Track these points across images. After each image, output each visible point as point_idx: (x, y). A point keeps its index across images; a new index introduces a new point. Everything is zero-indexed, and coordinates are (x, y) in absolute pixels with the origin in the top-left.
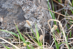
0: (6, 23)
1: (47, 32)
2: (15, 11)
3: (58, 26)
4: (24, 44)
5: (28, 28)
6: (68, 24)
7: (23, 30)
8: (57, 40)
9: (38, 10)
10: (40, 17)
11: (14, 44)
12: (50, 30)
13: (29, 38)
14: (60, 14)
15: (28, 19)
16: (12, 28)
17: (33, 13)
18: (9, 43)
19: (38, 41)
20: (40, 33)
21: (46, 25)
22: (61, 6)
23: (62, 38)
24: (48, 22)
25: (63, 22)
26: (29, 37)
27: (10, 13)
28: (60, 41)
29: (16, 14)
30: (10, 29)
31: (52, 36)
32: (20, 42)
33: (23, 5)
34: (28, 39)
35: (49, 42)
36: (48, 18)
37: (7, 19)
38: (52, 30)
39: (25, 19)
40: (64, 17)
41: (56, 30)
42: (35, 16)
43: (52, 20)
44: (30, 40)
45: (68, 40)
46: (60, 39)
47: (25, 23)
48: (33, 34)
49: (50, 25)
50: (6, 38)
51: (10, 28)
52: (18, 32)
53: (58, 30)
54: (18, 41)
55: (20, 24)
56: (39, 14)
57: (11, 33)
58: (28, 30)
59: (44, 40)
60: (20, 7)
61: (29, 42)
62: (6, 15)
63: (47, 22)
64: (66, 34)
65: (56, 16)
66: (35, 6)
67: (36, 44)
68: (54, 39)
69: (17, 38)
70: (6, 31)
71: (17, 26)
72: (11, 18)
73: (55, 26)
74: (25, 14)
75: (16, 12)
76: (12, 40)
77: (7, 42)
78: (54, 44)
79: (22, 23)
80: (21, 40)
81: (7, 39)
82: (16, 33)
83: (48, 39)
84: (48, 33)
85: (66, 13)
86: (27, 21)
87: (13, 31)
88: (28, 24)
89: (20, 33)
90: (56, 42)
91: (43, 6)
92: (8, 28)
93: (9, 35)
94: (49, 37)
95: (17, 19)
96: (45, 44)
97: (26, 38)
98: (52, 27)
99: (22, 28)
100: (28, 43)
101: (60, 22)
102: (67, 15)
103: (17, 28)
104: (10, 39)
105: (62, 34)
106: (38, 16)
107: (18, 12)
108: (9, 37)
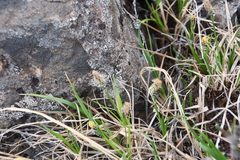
0: (48, 79)
1: (138, 94)
2: (67, 53)
3: (164, 82)
4: (91, 124)
5: (98, 89)
6: (185, 77)
7: (86, 92)
8: (163, 111)
9: (118, 48)
10: (124, 64)
11: (69, 124)
12: (145, 92)
13: (100, 110)
14: (165, 56)
15: (97, 69)
16: (61, 91)
17: (107, 55)
18: (58, 122)
19: (121, 116)
20: (124, 98)
21: (137, 81)
22: (166, 38)
23: (172, 107)
24: (141, 73)
25: (174, 74)
26: (101, 107)
27: (56, 58)
28: (169, 114)
29: (70, 59)
30: (58, 93)
31: (150, 104)
32: (80, 120)
33: (83, 39)
34: (99, 114)
35: (144, 118)
36: (139, 65)
37: (50, 71)
38: (151, 91)
39: (90, 69)
40: (174, 62)
41: (159, 91)
42: (111, 61)
43: (148, 68)
44: (103, 115)
45: (185, 111)
46: (168, 110)
47: (91, 77)
48: (108, 102)
49: (146, 80)
50: (50, 112)
51: (57, 90)
52: (75, 99)
53: (164, 91)
54: (77, 119)
55: (80, 80)
56: (120, 58)
57: (61, 101)
58: (98, 93)
59: (132, 114)
60: (77, 44)
61: (101, 118)
62: (48, 61)
63: (138, 74)
64: (181, 98)
65: (157, 61)
66: (109, 39)
67: (117, 122)
68: (154, 110)
69: (75, 111)
70: (50, 96)
71: (72, 86)
72: (58, 67)
73: (157, 81)
74: (89, 58)
75: (69, 55)
76: (64, 116)
77: (52, 120)
78: (156, 120)
79: (84, 77)
80: (83, 116)
81: (53, 115)
82: (71, 101)
83: (142, 110)
84: (142, 99)
85: (179, 53)
86: (94, 72)
87: (64, 96)
88: (98, 79)
89: (80, 101)
90: (161, 115)
91: (128, 39)
92: (52, 90)
93: (56, 107)
94: (145, 106)
95: (72, 70)
96: (136, 121)
97: (94, 110)
98: (151, 83)
99: (83, 89)
100: (99, 122)
101: (166, 73)
102: (180, 58)
103: (73, 89)
104: (59, 113)
105: (173, 99)
106: (118, 62)
107: (74, 54)
108: (56, 110)
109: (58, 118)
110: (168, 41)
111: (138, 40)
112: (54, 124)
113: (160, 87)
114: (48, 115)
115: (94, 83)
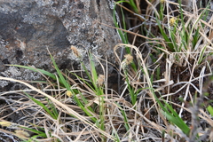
0: (31, 52)
1: (112, 68)
2: (49, 29)
3: (135, 57)
4: (69, 93)
5: (75, 62)
6: (154, 54)
7: (65, 65)
8: (133, 83)
9: (95, 26)
10: (100, 40)
11: (49, 93)
12: (118, 66)
13: (77, 81)
14: (137, 34)
15: (75, 44)
16: (43, 63)
17: (84, 32)
18: (39, 91)
19: (96, 86)
20: (99, 71)
21: (111, 56)
22: (139, 18)
23: (142, 80)
24: (115, 49)
25: (144, 50)
26: (78, 78)
27: (39, 33)
28: (139, 87)
29: (51, 35)
30: (40, 65)
31: (122, 77)
32: (59, 90)
33: (63, 17)
34: (76, 84)
35: (116, 89)
36: (113, 42)
37: (33, 45)
38: (123, 65)
39: (69, 44)
40: (144, 40)
41: (130, 65)
42: (88, 37)
43: (121, 45)
44: (80, 86)
45: (153, 84)
46: (138, 83)
47: (70, 52)
48: (85, 74)
49: (119, 55)
50: (32, 82)
51: (39, 62)
52: (55, 71)
53: (135, 66)
54: (57, 88)
55: (60, 53)
56: (96, 35)
57: (42, 72)
58: (76, 65)
59: (106, 85)
60: (58, 21)
61: (78, 88)
62: (32, 36)
63: (112, 50)
64: (150, 73)
65: (129, 38)
66: (87, 18)
67: (92, 92)
68: (126, 83)
69: (55, 81)
70: (33, 67)
71: (53, 59)
72: (41, 42)
73: (129, 57)
74: (68, 34)
75: (51, 31)
76: (45, 85)
77: (34, 89)
78: (127, 91)
79: (63, 51)
81: (35, 85)
82: (52, 72)
83: (115, 82)
84: (115, 72)
85: (149, 32)
86: (72, 47)
87: (45, 67)
88: (76, 53)
89: (59, 72)
90: (131, 87)
91: (104, 18)
92: (35, 62)
93: (38, 77)
94: (117, 79)
95: (53, 44)
96: (109, 92)
97: (72, 81)
98: (123, 59)
99: (62, 62)
100: (76, 92)
101: (137, 50)
102: (150, 36)
103: (54, 62)
104: (40, 83)
105: (143, 73)
106: (95, 39)
107: (55, 30)
108: (38, 80)
109: (39, 87)
110: (140, 21)
111: (113, 19)
112: (36, 93)
113: (131, 62)
114: (31, 84)
115: (73, 57)
